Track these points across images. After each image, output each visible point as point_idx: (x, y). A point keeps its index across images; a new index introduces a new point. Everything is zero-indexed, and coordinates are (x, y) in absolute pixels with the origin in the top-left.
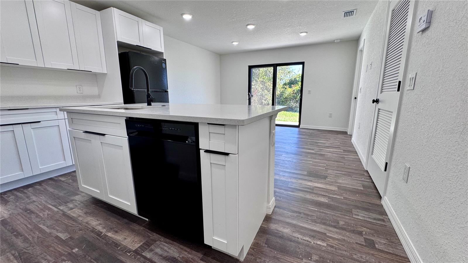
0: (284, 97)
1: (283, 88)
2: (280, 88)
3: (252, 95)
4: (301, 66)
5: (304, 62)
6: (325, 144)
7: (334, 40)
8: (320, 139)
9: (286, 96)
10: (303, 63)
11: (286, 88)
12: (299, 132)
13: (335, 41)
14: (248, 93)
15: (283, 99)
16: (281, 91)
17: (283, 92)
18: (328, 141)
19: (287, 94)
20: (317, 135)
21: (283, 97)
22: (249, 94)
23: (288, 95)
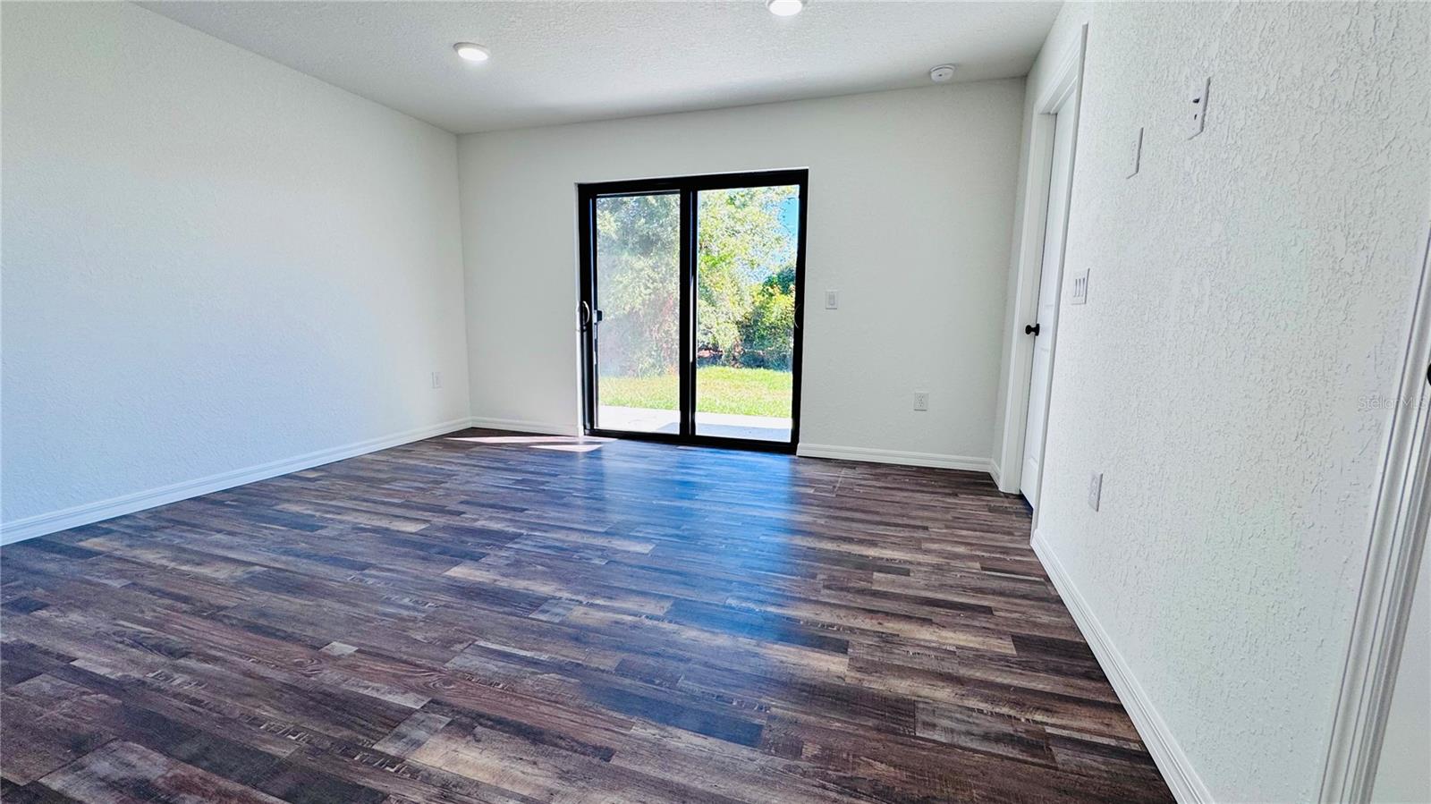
0: (768, 324)
1: (762, 292)
2: (755, 294)
3: (600, 314)
4: (794, 189)
5: (806, 172)
6: (907, 573)
7: (930, 73)
8: (880, 530)
9: (773, 320)
10: (799, 178)
11: (771, 295)
12: (795, 480)
13: (934, 75)
14: (581, 304)
15: (764, 330)
16: (757, 304)
17: (762, 307)
18: (919, 549)
19: (775, 314)
20: (870, 505)
21: (762, 323)
22: (583, 310)
23: (779, 317)
